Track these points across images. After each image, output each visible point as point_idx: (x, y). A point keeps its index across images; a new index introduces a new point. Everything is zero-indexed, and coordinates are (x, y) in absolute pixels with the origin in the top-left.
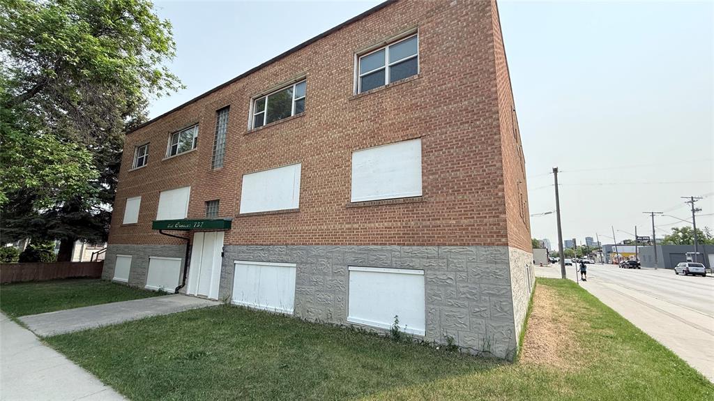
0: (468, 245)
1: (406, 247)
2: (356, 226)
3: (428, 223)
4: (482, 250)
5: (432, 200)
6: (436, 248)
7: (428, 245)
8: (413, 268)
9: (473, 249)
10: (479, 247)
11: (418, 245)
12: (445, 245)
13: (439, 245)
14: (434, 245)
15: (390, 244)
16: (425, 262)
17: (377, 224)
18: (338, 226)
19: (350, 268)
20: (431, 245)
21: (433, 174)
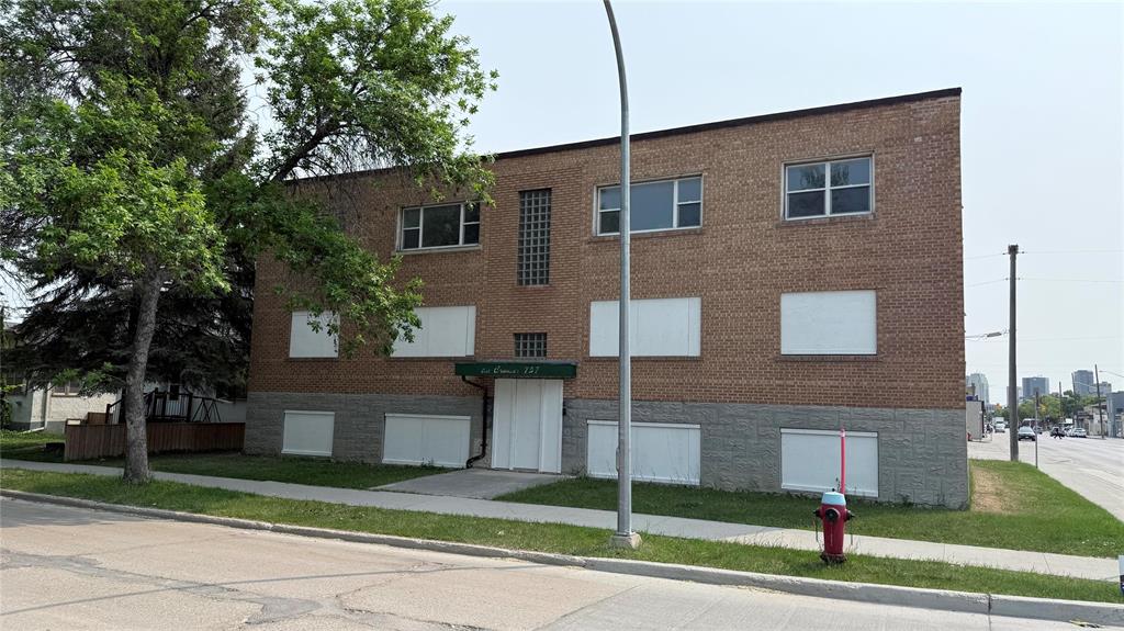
0: (927, 408)
1: (856, 409)
2: (790, 383)
3: (884, 384)
4: (941, 414)
5: (889, 360)
6: (892, 410)
7: (883, 407)
8: (865, 430)
9: (931, 411)
10: (938, 410)
11: (871, 407)
12: (902, 407)
13: (895, 407)
14: (889, 407)
15: (837, 405)
16: (880, 424)
17: (819, 383)
18: (763, 382)
19: (783, 430)
20: (886, 407)
21: (889, 333)
